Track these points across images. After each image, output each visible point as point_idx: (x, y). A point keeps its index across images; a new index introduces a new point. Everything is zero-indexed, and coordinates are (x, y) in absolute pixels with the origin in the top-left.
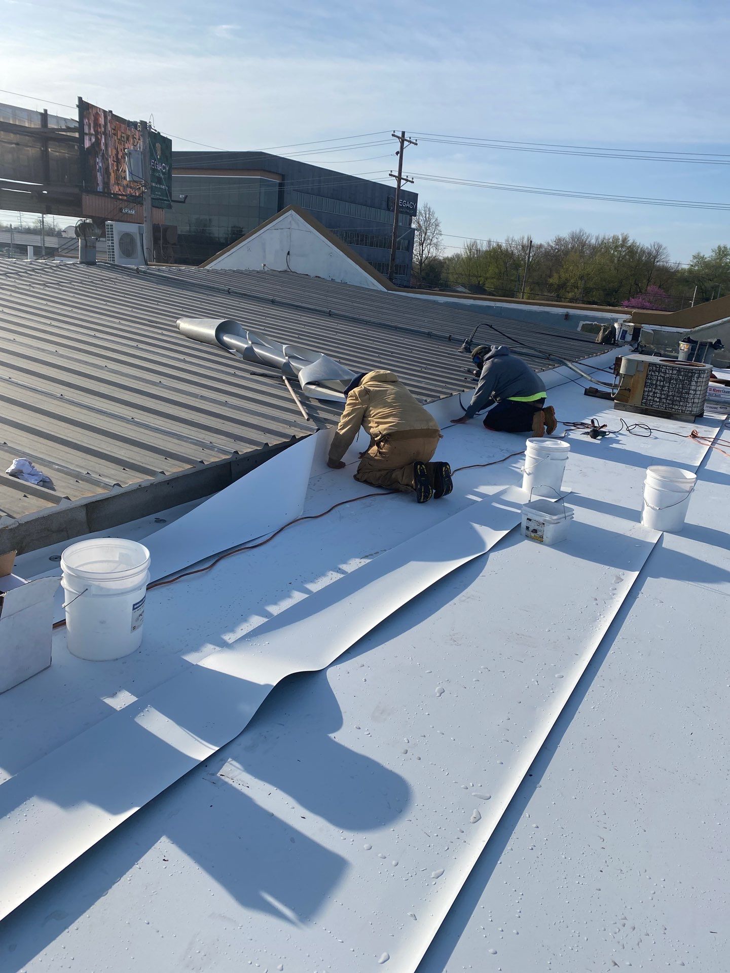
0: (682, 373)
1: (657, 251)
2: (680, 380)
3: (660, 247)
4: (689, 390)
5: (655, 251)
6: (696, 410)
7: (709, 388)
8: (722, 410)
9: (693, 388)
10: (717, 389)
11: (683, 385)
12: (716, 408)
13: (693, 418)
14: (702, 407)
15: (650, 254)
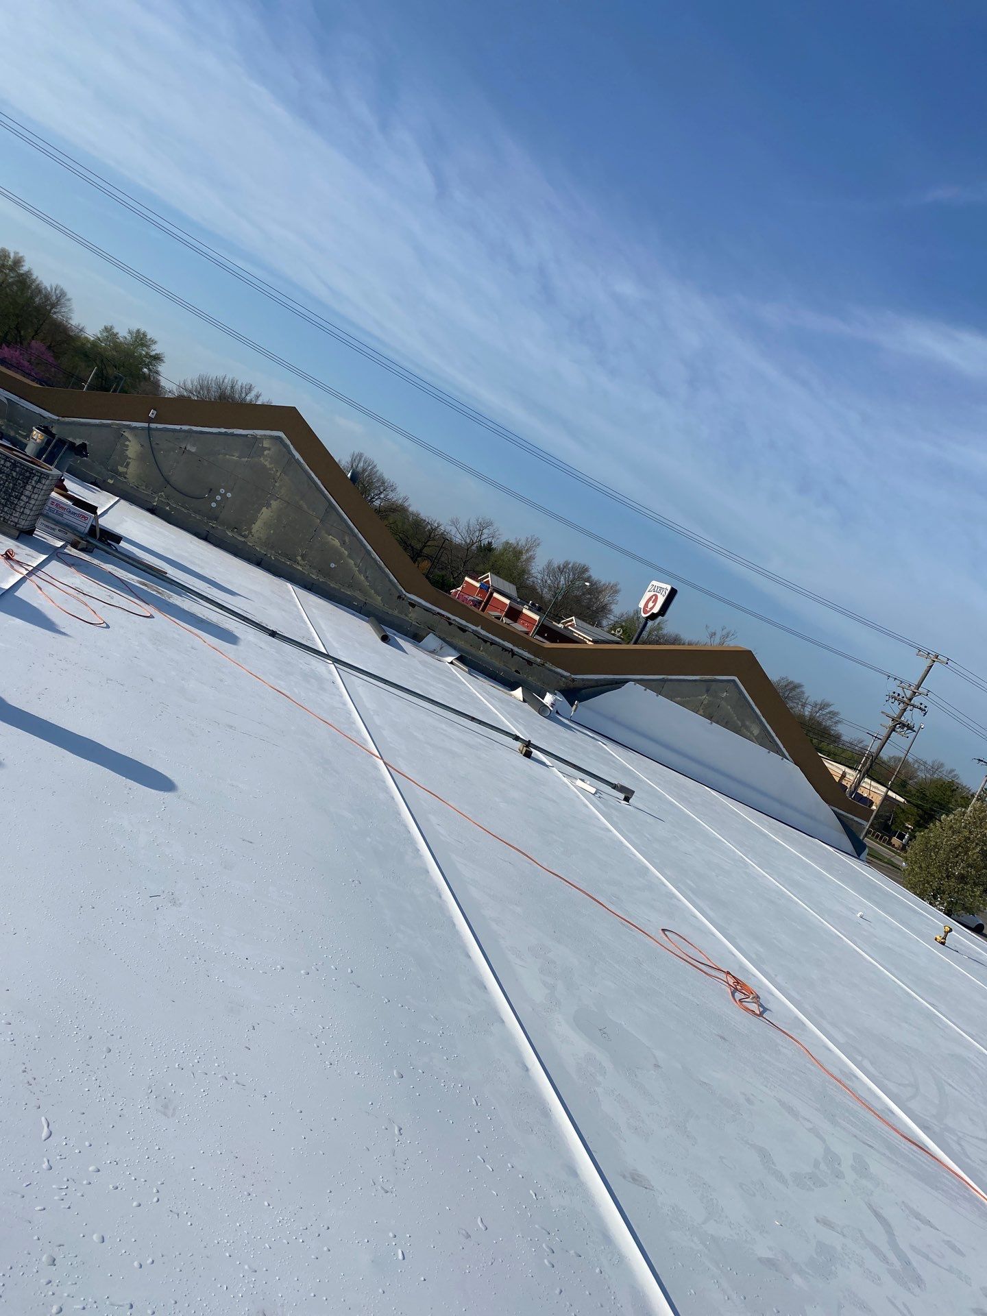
0: (18, 469)
1: (58, 299)
2: (13, 477)
3: (63, 294)
4: (22, 494)
5: (54, 297)
6: (24, 524)
7: (51, 500)
8: (60, 534)
9: (27, 493)
10: (62, 505)
11: (15, 484)
12: (54, 529)
13: (17, 533)
14: (33, 522)
15: (47, 297)
